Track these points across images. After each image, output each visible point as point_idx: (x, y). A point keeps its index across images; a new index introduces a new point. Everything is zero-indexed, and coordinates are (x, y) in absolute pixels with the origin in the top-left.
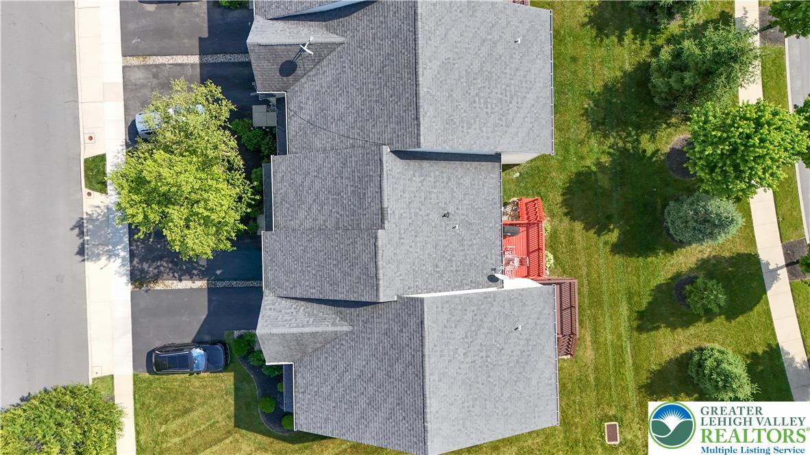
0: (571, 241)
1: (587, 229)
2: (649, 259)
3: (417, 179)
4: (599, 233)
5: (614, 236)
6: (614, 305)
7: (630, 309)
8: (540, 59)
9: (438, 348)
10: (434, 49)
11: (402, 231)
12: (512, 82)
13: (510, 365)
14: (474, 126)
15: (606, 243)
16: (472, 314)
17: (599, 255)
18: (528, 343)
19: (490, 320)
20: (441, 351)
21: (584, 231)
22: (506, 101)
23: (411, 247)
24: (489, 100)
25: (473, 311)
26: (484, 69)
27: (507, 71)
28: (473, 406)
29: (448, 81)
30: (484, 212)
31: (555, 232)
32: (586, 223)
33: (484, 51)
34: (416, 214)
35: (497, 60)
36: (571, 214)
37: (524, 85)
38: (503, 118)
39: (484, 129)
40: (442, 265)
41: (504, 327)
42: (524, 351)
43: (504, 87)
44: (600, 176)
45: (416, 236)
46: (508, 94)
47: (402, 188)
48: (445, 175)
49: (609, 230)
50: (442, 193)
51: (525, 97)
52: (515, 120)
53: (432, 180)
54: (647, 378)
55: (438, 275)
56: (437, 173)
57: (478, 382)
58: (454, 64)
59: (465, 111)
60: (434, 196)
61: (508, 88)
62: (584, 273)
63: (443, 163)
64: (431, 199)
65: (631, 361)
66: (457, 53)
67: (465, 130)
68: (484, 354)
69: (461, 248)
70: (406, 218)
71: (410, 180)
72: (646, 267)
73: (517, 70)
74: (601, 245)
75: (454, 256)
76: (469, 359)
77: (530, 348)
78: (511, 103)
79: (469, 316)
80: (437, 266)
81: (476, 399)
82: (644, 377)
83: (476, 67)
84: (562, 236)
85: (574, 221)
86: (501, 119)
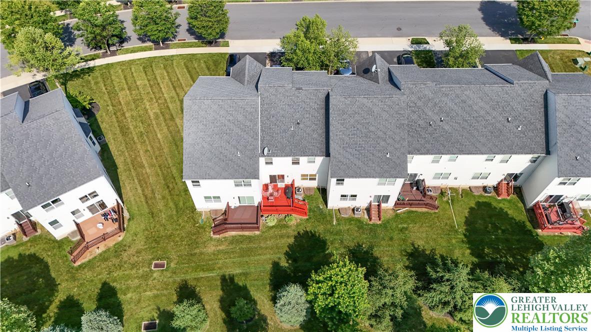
0: (282, 237)
1: (290, 247)
2: (268, 287)
3: (316, 106)
4: (287, 254)
5: (284, 263)
6: (240, 265)
7: (237, 275)
8: (380, 170)
9: (234, 105)
10: (377, 104)
11: (291, 98)
12: (366, 151)
13: (220, 148)
14: (342, 127)
15: (280, 259)
16: (249, 125)
17: (272, 254)
18: (230, 160)
19: (245, 136)
20: (233, 107)
21: (288, 244)
22: (356, 147)
23: (283, 102)
24: (356, 136)
25: (250, 126)
26: (371, 133)
27: (372, 148)
28: (203, 124)
29: (363, 112)
30: (299, 146)
31: (288, 227)
32: (293, 245)
33: (380, 134)
34: (299, 105)
35: (377, 142)
36: (299, 237)
37: (366, 159)
38: (347, 145)
39: (341, 133)
40: (273, 119)
41: (240, 145)
42: (226, 157)
43: (363, 146)
44: (322, 254)
45: (288, 105)
46: (360, 148)
47: (311, 98)
48: (318, 122)
49: (288, 260)
50: (309, 121)
51: (359, 159)
52: (347, 153)
53: (316, 115)
54: (191, 285)
55: (269, 117)
56: (319, 118)
57: (214, 127)
58: (371, 115)
59: (349, 121)
60: (308, 115)
61: (363, 149)
62: (262, 245)
63: (324, 121)
64: (306, 114)
65: (204, 276)
66: (377, 117)
67: (340, 122)
68: (228, 131)
69: (282, 131)
70: (297, 99)
71: (315, 103)
72: (263, 285)
73: (373, 154)
74: (279, 256)
75: (278, 126)
76: (227, 123)
77: (227, 162)
78: (356, 150)
79: (248, 123)
80: (273, 117)
81: (206, 126)
82: (192, 283)
83: (372, 128)
84: (285, 231)
85: (294, 238)
86: (347, 144)
